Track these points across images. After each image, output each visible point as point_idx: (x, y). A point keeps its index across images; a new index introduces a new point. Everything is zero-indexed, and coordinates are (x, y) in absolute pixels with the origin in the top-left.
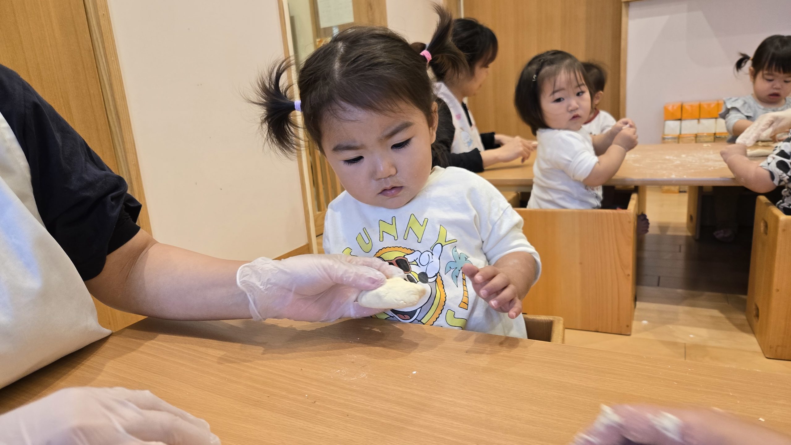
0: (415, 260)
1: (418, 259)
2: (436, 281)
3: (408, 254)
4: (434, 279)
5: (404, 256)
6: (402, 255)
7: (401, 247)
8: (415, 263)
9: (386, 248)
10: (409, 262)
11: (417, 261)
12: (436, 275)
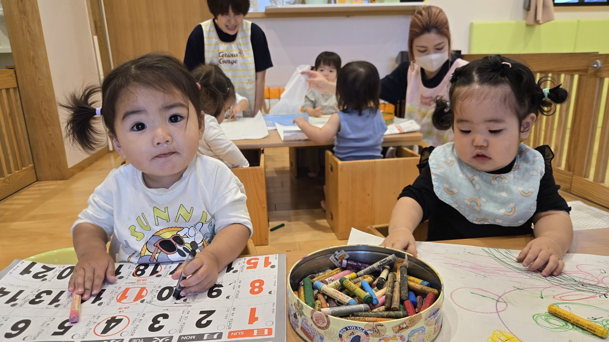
0: (185, 235)
1: (187, 233)
2: (203, 244)
3: (179, 231)
4: (202, 244)
5: (177, 233)
6: (175, 233)
7: (173, 227)
8: (185, 236)
9: (162, 230)
10: (181, 237)
11: (187, 234)
12: (202, 241)
